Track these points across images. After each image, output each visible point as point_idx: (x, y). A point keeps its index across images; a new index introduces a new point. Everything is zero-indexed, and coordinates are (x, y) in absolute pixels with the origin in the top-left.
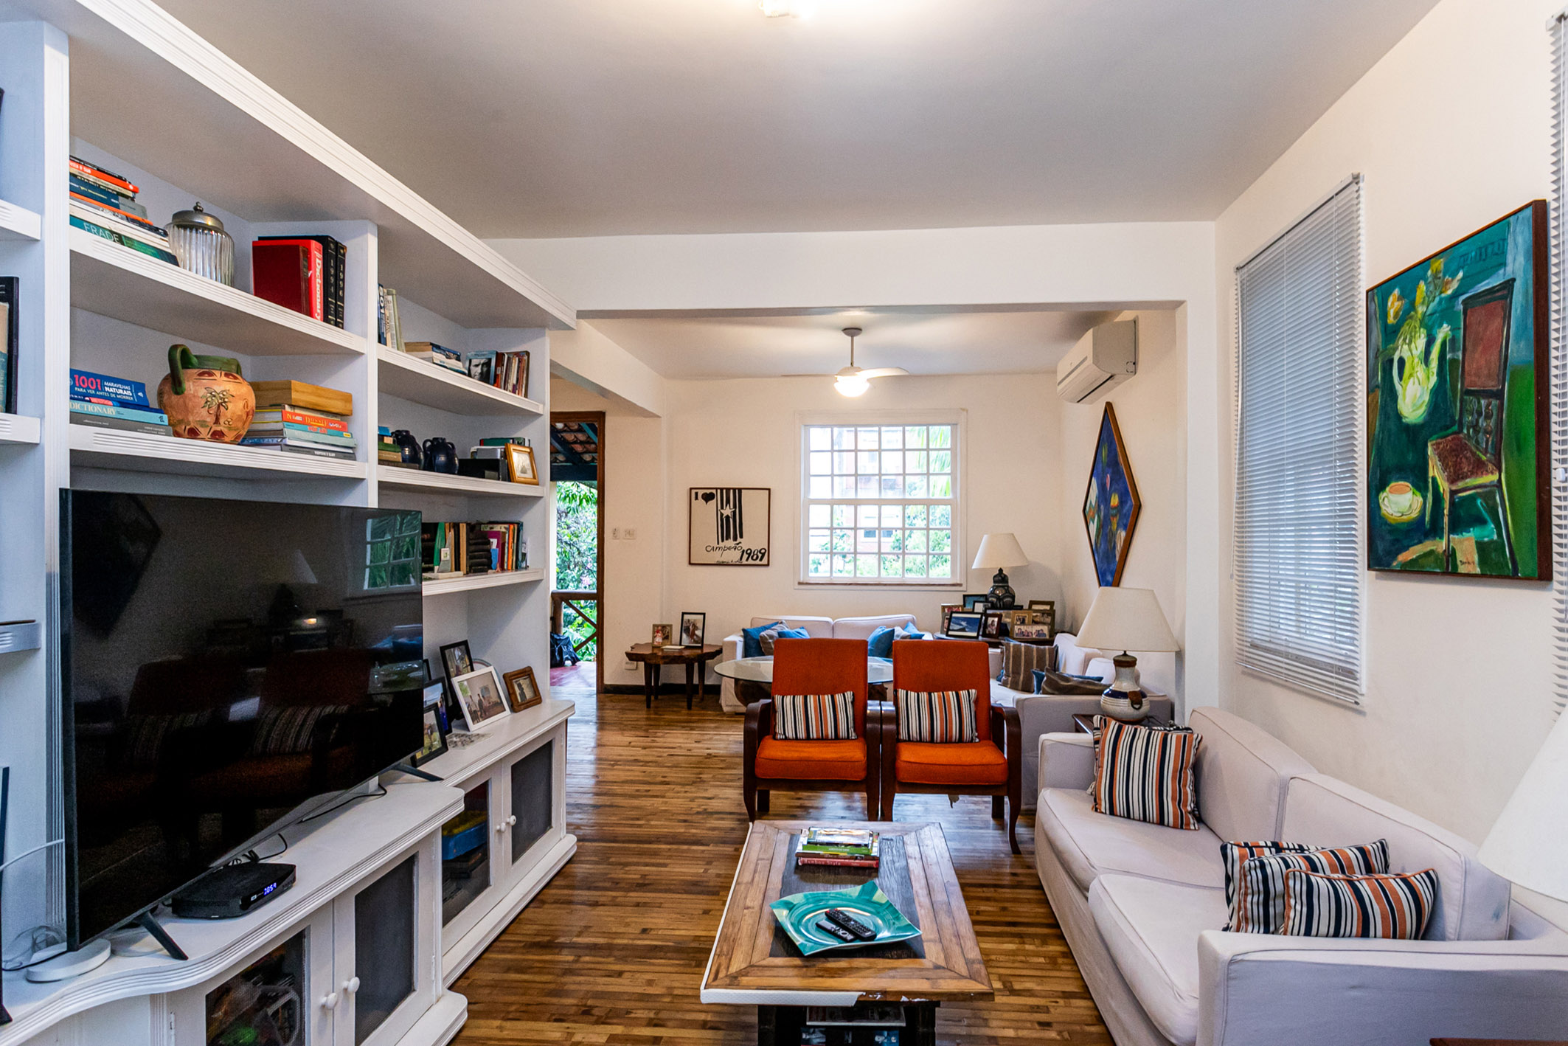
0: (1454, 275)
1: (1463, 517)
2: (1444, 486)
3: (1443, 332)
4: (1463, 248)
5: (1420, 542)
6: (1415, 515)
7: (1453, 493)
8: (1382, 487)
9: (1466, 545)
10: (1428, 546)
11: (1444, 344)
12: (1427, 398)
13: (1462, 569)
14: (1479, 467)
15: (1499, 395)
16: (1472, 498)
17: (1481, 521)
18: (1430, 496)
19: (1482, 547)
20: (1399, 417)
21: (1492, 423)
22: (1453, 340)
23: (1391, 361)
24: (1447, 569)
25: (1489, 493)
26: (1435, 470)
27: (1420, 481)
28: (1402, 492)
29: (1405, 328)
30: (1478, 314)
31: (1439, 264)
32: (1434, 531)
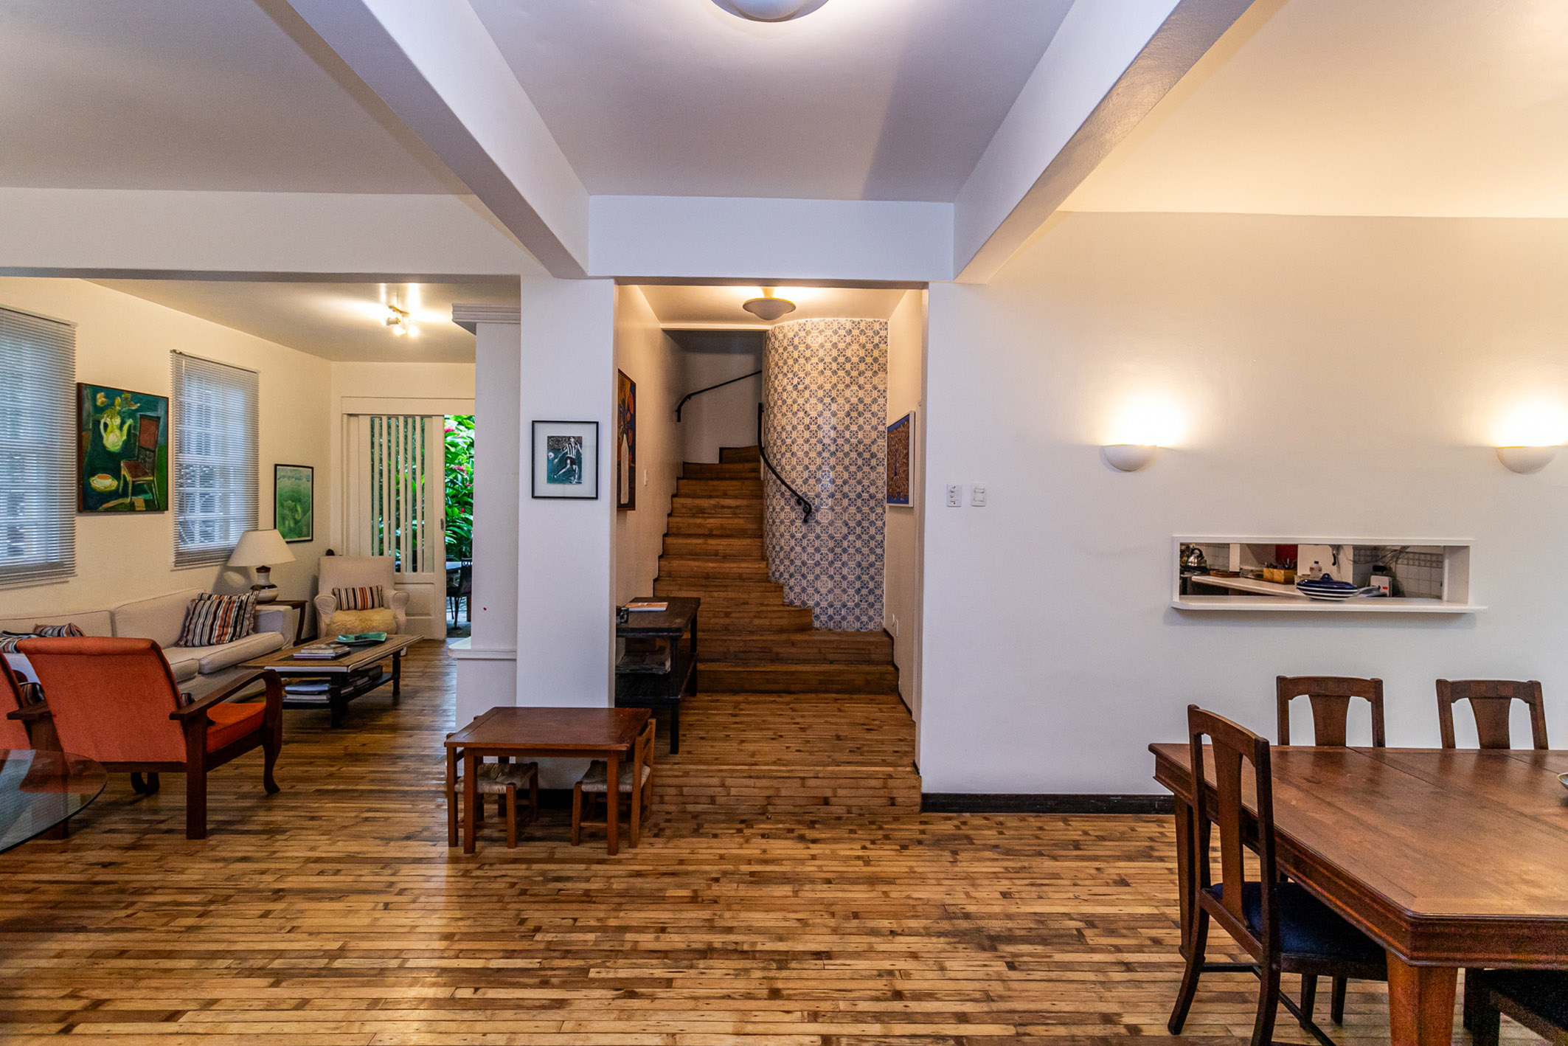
0: (136, 403)
1: (138, 490)
2: (129, 478)
3: (129, 422)
4: (140, 396)
5: (116, 499)
6: (113, 488)
7: (133, 482)
8: (93, 475)
9: (139, 501)
10: (120, 501)
11: (130, 426)
12: (121, 444)
13: (137, 509)
14: (145, 474)
15: (154, 452)
16: (143, 484)
17: (146, 492)
18: (122, 482)
19: (146, 501)
20: (104, 447)
21: (151, 460)
22: (135, 427)
23: (99, 422)
24: (131, 509)
25: (150, 483)
26: (124, 472)
27: (116, 475)
28: (105, 478)
29: (108, 411)
30: (145, 422)
31: (129, 396)
32: (125, 494)
